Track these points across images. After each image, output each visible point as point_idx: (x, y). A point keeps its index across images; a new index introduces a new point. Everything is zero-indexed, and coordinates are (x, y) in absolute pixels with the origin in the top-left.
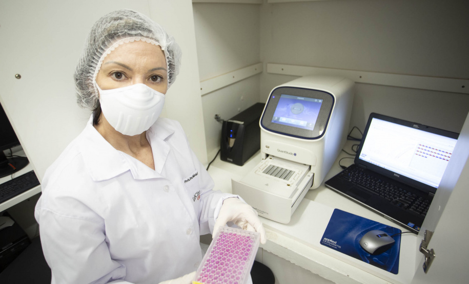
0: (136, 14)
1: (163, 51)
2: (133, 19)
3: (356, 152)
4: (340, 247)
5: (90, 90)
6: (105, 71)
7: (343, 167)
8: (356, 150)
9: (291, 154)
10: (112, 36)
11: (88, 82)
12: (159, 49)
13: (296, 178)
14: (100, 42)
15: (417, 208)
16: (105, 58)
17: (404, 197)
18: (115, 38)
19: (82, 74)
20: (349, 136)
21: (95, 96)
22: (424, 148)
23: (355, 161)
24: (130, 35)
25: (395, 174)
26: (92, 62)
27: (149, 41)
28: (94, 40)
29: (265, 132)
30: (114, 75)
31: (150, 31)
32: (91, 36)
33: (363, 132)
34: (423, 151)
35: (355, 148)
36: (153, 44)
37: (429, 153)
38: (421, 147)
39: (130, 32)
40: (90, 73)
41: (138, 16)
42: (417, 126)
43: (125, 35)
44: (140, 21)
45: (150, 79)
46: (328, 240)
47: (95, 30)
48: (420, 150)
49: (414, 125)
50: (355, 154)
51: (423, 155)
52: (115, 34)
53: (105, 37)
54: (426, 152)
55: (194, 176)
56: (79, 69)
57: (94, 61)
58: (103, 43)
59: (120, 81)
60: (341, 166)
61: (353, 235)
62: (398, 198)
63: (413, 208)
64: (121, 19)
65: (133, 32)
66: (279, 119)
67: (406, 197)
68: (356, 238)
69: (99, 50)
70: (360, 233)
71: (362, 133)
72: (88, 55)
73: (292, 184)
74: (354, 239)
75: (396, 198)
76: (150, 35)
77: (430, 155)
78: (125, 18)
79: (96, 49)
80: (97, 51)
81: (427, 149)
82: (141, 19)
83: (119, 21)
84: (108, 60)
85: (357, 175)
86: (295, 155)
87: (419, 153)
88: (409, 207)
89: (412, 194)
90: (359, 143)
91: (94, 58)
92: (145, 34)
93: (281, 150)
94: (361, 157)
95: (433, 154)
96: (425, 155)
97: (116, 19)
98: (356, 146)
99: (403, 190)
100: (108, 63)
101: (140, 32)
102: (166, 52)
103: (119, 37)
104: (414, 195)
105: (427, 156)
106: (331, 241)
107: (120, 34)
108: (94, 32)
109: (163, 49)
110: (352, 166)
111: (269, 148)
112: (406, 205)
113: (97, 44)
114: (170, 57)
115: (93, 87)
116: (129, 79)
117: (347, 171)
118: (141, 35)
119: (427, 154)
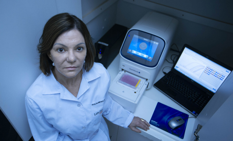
4: (159, 125)
7: (165, 73)
9: (137, 72)
13: (139, 87)
17: (193, 95)
23: (172, 70)
25: (191, 81)
29: (123, 58)
38: (208, 69)
42: (208, 57)
46: (153, 121)
48: (207, 70)
54: (210, 72)
55: (99, 102)
60: (163, 72)
61: (165, 118)
62: (190, 96)
63: (197, 102)
66: (131, 51)
67: (195, 95)
68: (167, 120)
70: (169, 117)
73: (137, 91)
74: (166, 121)
81: (211, 70)
85: (172, 79)
86: (139, 73)
87: (206, 72)
89: (198, 93)
93: (131, 69)
94: (175, 68)
95: (212, 73)
96: (209, 73)
99: (194, 91)
106: (155, 122)
111: (124, 66)
112: (194, 100)
119: (210, 73)
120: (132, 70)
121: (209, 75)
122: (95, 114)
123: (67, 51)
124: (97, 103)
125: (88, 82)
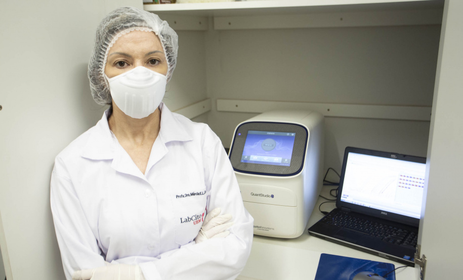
0: (129, 10)
1: (157, 36)
2: (127, 14)
3: (336, 197)
5: (102, 83)
6: (110, 62)
8: (335, 195)
9: (268, 196)
10: (112, 31)
11: (99, 77)
12: (153, 35)
14: (104, 39)
15: (410, 242)
16: (109, 51)
17: (395, 234)
18: (115, 32)
19: (94, 70)
20: (324, 180)
21: (107, 89)
22: (406, 178)
23: (337, 205)
24: (127, 27)
25: (382, 213)
26: (100, 57)
27: (143, 29)
28: (99, 39)
30: (118, 65)
31: (142, 21)
32: (97, 36)
33: (340, 174)
34: (405, 182)
35: (334, 193)
36: (146, 31)
37: (412, 183)
38: (403, 178)
39: (126, 25)
40: (100, 68)
41: (132, 10)
42: (394, 156)
43: (122, 28)
44: (133, 14)
45: (150, 63)
47: (99, 30)
48: (402, 181)
49: (392, 156)
50: (335, 198)
51: (406, 186)
52: (114, 29)
53: (107, 33)
54: (408, 182)
55: (193, 194)
56: (91, 66)
57: (101, 56)
58: (106, 39)
59: (123, 68)
60: (322, 212)
61: (346, 275)
63: (406, 243)
64: (117, 16)
65: (128, 25)
66: (249, 158)
67: (397, 233)
68: (350, 278)
69: (104, 46)
70: (352, 272)
71: (339, 176)
72: (96, 52)
75: (387, 235)
76: (143, 24)
77: (413, 185)
78: (121, 14)
79: (101, 46)
80: (103, 47)
81: (409, 179)
82: (133, 12)
83: (116, 18)
84: (112, 52)
85: (342, 218)
86: (272, 196)
87: (401, 185)
88: (402, 242)
89: (403, 230)
90: (336, 187)
91: (101, 54)
92: (139, 24)
93: (255, 193)
95: (415, 184)
96: (408, 186)
97: (113, 17)
98: (335, 191)
99: (393, 228)
100: (111, 55)
101: (134, 23)
102: (161, 37)
103: (117, 31)
104: (406, 231)
105: (410, 186)
107: (118, 28)
108: (98, 32)
109: (157, 34)
110: (334, 211)
112: (398, 241)
113: (101, 41)
114: (164, 40)
115: (104, 81)
116: (131, 65)
117: (330, 215)
118: (136, 26)
119: (410, 185)
120: (257, 195)
121: (409, 188)
122: (183, 220)
123: (132, 64)
124: (187, 195)
125: (166, 144)
